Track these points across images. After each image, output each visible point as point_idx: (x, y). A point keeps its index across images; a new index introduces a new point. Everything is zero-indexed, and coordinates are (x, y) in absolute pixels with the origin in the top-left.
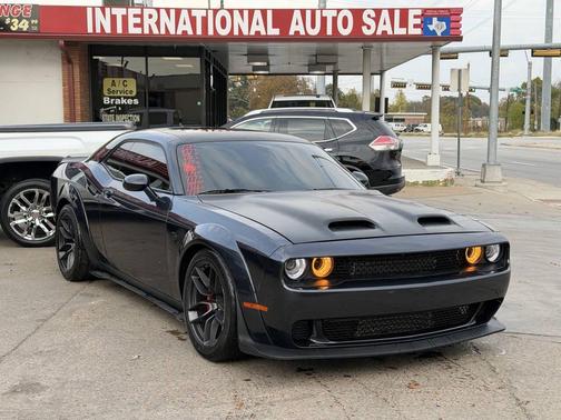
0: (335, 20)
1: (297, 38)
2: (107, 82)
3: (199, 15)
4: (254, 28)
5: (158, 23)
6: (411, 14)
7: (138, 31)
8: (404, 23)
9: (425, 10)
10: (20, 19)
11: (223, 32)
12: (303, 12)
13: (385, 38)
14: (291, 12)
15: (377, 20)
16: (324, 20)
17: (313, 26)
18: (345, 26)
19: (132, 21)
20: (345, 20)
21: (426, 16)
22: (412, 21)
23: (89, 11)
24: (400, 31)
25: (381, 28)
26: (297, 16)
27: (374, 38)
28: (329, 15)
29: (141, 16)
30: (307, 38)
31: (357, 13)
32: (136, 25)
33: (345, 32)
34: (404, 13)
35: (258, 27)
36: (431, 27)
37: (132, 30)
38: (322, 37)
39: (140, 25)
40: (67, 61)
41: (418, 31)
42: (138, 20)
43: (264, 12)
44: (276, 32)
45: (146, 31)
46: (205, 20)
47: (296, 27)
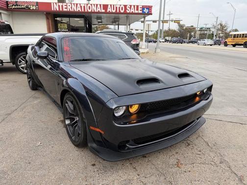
0: (119, 8)
1: (110, 13)
2: (59, 25)
3: (83, 5)
4: (98, 10)
5: (71, 8)
6: (139, 7)
7: (66, 10)
8: (137, 10)
9: (143, 6)
10: (33, 6)
11: (90, 11)
12: (111, 5)
13: (132, 13)
14: (108, 5)
15: (130, 8)
16: (116, 8)
17: (114, 9)
18: (122, 10)
19: (64, 7)
20: (122, 8)
21: (143, 8)
22: (139, 9)
23: (52, 4)
24: (136, 12)
25: (132, 11)
26: (109, 6)
27: (130, 13)
28: (118, 6)
29: (67, 5)
30: (112, 13)
31: (125, 6)
32: (65, 8)
33: (122, 11)
34: (138, 6)
35: (99, 9)
36: (144, 11)
37: (65, 10)
38: (116, 13)
39: (67, 8)
40: (47, 18)
41: (141, 12)
42: (66, 7)
43: (100, 5)
44: (104, 11)
45: (68, 10)
46: (84, 7)
47: (109, 10)
